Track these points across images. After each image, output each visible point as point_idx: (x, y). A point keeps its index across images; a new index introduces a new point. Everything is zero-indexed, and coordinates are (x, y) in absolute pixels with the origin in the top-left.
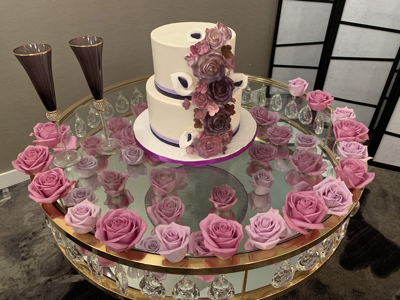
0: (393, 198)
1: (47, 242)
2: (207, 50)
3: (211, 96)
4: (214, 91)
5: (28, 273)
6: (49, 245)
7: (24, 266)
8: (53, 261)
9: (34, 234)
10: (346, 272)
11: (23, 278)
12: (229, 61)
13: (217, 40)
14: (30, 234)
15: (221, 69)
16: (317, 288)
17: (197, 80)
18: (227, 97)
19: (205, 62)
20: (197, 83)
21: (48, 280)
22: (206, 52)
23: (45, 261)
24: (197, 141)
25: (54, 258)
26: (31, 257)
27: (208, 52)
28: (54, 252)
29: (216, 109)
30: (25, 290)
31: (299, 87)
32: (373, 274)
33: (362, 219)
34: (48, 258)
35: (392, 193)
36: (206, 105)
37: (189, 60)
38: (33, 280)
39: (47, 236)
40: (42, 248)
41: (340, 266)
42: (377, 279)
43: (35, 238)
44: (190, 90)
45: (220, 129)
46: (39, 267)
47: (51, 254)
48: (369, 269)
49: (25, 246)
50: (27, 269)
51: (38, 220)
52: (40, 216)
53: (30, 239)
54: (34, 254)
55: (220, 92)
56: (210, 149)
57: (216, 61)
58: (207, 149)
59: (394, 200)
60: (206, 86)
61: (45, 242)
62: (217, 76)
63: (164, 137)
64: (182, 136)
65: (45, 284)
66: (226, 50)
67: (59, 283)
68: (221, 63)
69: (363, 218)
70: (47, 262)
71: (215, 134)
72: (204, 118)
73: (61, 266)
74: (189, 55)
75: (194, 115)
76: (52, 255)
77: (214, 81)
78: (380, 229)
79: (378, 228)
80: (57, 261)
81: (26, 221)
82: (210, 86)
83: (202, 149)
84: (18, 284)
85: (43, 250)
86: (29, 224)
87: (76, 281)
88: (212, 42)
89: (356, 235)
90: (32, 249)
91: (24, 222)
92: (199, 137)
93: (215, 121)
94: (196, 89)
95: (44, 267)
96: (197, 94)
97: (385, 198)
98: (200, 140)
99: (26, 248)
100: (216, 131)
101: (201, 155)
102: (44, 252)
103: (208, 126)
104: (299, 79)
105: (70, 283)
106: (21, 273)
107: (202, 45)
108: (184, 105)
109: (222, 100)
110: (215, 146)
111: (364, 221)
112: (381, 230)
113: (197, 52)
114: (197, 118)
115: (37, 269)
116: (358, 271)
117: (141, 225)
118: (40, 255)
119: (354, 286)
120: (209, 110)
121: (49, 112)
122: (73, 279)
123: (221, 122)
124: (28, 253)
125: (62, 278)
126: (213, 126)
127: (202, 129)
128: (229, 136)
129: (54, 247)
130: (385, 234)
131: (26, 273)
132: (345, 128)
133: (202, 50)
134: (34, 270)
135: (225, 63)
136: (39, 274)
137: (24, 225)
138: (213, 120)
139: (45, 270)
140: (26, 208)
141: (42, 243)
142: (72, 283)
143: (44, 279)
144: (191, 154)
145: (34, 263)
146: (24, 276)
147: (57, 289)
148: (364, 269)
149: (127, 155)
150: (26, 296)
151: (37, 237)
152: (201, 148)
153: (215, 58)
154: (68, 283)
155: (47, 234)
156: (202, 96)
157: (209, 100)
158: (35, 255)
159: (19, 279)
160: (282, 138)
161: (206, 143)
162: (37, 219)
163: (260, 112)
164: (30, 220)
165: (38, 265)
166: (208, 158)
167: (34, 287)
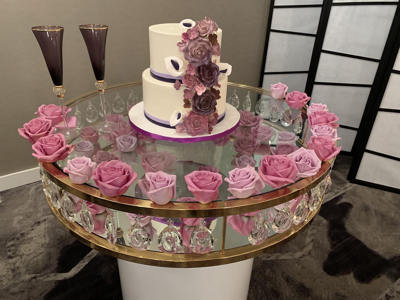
0: (375, 213)
1: (35, 242)
2: (197, 36)
3: (199, 78)
4: (201, 74)
5: (13, 270)
6: (37, 245)
7: (10, 264)
8: (39, 260)
9: (22, 235)
10: (329, 277)
11: (8, 275)
12: (215, 48)
13: (205, 28)
14: (18, 235)
15: (209, 53)
16: (300, 292)
17: (187, 63)
18: (213, 80)
19: (195, 47)
20: (187, 66)
21: (33, 277)
22: (195, 37)
23: (31, 260)
24: (186, 119)
25: (40, 257)
26: (17, 256)
27: (197, 38)
28: (41, 251)
29: (203, 89)
30: (9, 286)
31: (280, 89)
32: (356, 280)
33: (345, 231)
34: (35, 257)
35: (374, 208)
36: (194, 86)
37: (181, 46)
38: (18, 277)
39: (35, 237)
40: (30, 248)
41: (323, 272)
42: (359, 284)
43: (23, 238)
44: (180, 72)
45: (207, 108)
46: (25, 266)
47: (37, 253)
48: (352, 274)
49: (12, 245)
50: (12, 267)
51: (27, 223)
52: (29, 219)
53: (18, 239)
54: (20, 253)
55: (207, 75)
56: (197, 127)
57: (203, 46)
58: (195, 127)
59: (376, 214)
60: (195, 68)
61: (32, 243)
62: (205, 60)
63: (157, 119)
64: (172, 115)
65: (30, 281)
66: (213, 38)
67: (44, 280)
68: (208, 49)
69: (346, 229)
70: (34, 261)
71: (202, 114)
72: (192, 99)
73: (46, 265)
74: (181, 42)
75: (184, 96)
76: (39, 255)
77: (202, 64)
78: (362, 239)
79: (361, 238)
80: (43, 261)
81: (15, 223)
82: (199, 70)
83: (190, 128)
84: (2, 280)
85: (30, 250)
86: (18, 226)
87: (61, 279)
88: (200, 30)
89: (339, 245)
90: (19, 249)
91: (13, 224)
92: (187, 116)
93: (202, 100)
94: (186, 72)
95: (30, 265)
96: (187, 76)
97: (367, 212)
98: (189, 119)
99: (13, 248)
100: (203, 110)
101: (189, 133)
102: (31, 252)
103: (195, 104)
104: (280, 83)
105: (55, 280)
106: (6, 270)
107: (192, 31)
108: (175, 87)
109: (208, 82)
110: (202, 125)
111: (347, 232)
112: (363, 241)
113: (188, 38)
114: (186, 98)
115: (23, 267)
116: (341, 277)
117: (132, 175)
118: (27, 254)
119: (337, 290)
120: (197, 90)
121: (56, 86)
122: (57, 278)
123: (207, 101)
124: (15, 252)
125: (47, 275)
126: (200, 105)
127: (191, 109)
128: (214, 117)
129: (41, 248)
130: (367, 244)
131: (11, 270)
132: (318, 116)
133: (192, 36)
134: (20, 267)
135: (212, 49)
136: (24, 271)
137: (12, 227)
138: (200, 100)
139: (31, 268)
140: (16, 211)
141: (29, 243)
142: (57, 281)
143: (28, 277)
144: (180, 133)
145: (20, 261)
146: (9, 273)
147: (41, 286)
148: (347, 275)
149: (121, 141)
150: (10, 292)
151: (24, 238)
152: (189, 126)
153: (203, 43)
154: (53, 281)
155: (35, 235)
156: (191, 77)
157: (197, 81)
158: (22, 254)
159: (4, 276)
160: (264, 134)
161: (194, 121)
162: (26, 221)
163: (245, 115)
164: (20, 222)
165: (23, 263)
166: (195, 136)
167: (18, 284)
